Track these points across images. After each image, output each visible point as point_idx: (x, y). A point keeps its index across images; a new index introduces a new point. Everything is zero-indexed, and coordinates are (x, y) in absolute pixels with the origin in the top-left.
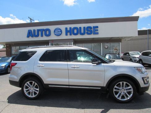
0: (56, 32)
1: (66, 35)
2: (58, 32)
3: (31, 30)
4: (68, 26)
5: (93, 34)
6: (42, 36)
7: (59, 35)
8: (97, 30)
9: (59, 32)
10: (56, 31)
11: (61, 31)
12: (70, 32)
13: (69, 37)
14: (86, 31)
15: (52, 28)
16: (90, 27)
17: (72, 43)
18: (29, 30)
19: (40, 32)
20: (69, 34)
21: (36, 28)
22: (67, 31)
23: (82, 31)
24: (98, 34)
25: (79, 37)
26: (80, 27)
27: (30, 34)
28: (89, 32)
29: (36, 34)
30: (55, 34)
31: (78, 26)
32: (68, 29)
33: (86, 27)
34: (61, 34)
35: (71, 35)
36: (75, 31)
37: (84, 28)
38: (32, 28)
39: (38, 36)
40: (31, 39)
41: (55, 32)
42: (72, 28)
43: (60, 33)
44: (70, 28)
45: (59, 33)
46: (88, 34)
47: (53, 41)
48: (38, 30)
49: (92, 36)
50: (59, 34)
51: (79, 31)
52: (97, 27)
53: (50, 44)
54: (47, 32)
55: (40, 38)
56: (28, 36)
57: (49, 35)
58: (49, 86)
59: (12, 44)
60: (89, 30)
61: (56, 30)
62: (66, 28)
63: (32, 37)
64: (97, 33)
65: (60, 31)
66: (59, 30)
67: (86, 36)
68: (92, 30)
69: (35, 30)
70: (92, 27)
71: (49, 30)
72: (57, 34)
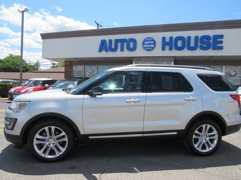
0: (146, 44)
1: (163, 49)
2: (149, 44)
3: (106, 41)
4: (168, 35)
5: (213, 49)
6: (122, 50)
7: (151, 49)
8: (222, 42)
9: (151, 44)
10: (146, 43)
11: (155, 43)
12: (168, 44)
13: (168, 53)
14: (199, 44)
15: (140, 37)
16: (208, 37)
17: (173, 63)
18: (102, 41)
19: (119, 44)
20: (167, 47)
21: (114, 37)
22: (164, 44)
23: (192, 44)
25: (186, 53)
26: (188, 37)
27: (103, 46)
28: (204, 45)
29: (113, 47)
30: (144, 48)
31: (185, 34)
32: (167, 40)
33: (200, 37)
34: (154, 48)
35: (171, 49)
36: (180, 44)
37: (196, 38)
38: (107, 38)
39: (115, 50)
40: (105, 54)
41: (143, 43)
42: (174, 37)
43: (153, 46)
44: (171, 38)
45: (151, 46)
46: (202, 48)
47: (139, 59)
48: (117, 41)
49: (210, 53)
51: (186, 43)
52: (222, 37)
54: (131, 45)
55: (118, 54)
56: (100, 50)
57: (134, 49)
59: (74, 61)
60: (206, 43)
61: (147, 41)
63: (107, 51)
64: (221, 48)
65: (152, 42)
66: (151, 41)
67: (199, 53)
68: (211, 41)
69: (112, 40)
70: (212, 36)
71: (134, 41)
72: (148, 47)
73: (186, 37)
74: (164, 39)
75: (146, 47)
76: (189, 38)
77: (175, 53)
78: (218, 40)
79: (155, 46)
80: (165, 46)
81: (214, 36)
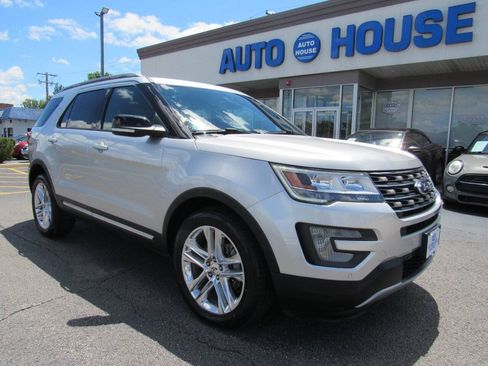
0: (301, 48)
1: (335, 55)
2: (307, 48)
3: (231, 50)
5: (447, 43)
6: (259, 66)
7: (310, 57)
8: (469, 23)
9: (310, 47)
10: (300, 45)
11: (318, 45)
12: (351, 42)
13: (345, 63)
14: (415, 34)
15: (289, 35)
16: (434, 15)
17: (356, 86)
18: (225, 51)
19: (254, 55)
20: (343, 50)
23: (398, 37)
24: (471, 40)
26: (387, 20)
27: (230, 62)
28: (427, 36)
29: (244, 61)
30: (296, 57)
32: (344, 34)
33: (415, 16)
34: (316, 55)
35: (350, 54)
36: (369, 39)
37: (407, 19)
38: (233, 44)
39: (248, 67)
41: (296, 48)
42: (358, 25)
44: (351, 28)
45: (310, 51)
46: (423, 44)
47: (290, 81)
48: (250, 48)
49: (443, 53)
50: (308, 55)
51: (383, 37)
52: (471, 8)
53: (281, 91)
54: (273, 52)
56: (223, 71)
57: (280, 61)
58: (65, 204)
60: (429, 29)
61: (301, 41)
62: (334, 30)
63: (235, 70)
64: (468, 38)
65: (313, 43)
66: (310, 40)
67: (415, 56)
68: (444, 25)
69: (241, 48)
70: (445, 11)
71: (279, 44)
72: (304, 55)
73: (383, 22)
74: (336, 31)
75: (300, 56)
76: (391, 22)
77: (361, 62)
78: (462, 17)
79: (318, 50)
80: (339, 47)
81: (450, 8)
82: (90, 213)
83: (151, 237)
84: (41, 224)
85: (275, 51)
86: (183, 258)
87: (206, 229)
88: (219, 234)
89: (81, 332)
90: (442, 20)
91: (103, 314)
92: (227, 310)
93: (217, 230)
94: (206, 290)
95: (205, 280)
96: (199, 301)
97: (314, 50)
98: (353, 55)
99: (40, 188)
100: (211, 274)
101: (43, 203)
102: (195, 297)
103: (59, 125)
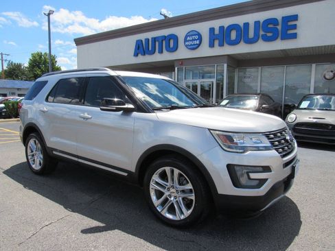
0: (189, 41)
1: (212, 45)
2: (193, 40)
3: (142, 41)
4: (217, 24)
5: (282, 39)
6: (161, 52)
7: (195, 47)
8: (295, 27)
9: (195, 40)
10: (188, 39)
12: (221, 37)
13: (218, 51)
14: (262, 33)
15: (181, 32)
16: (273, 21)
18: (137, 41)
19: (157, 44)
20: (217, 42)
22: (213, 38)
23: (251, 34)
24: (296, 38)
26: (244, 24)
28: (269, 34)
29: (150, 48)
30: (186, 46)
31: (240, 20)
32: (217, 32)
33: (262, 22)
34: (199, 45)
35: (221, 45)
36: (233, 35)
37: (257, 23)
38: (142, 37)
39: (153, 52)
40: (142, 59)
41: (186, 40)
42: (226, 26)
44: (221, 28)
45: (196, 43)
46: (266, 39)
47: (182, 62)
48: (155, 40)
49: (279, 45)
50: (194, 45)
51: (242, 34)
52: (295, 18)
53: (176, 69)
54: (170, 43)
55: (157, 57)
56: (136, 55)
57: (175, 48)
58: (54, 152)
60: (270, 30)
61: (189, 36)
62: (210, 29)
63: (144, 54)
64: (294, 36)
65: (197, 37)
66: (195, 35)
67: (262, 47)
68: (279, 27)
69: (148, 39)
70: (280, 19)
71: (175, 38)
72: (191, 45)
73: (242, 25)
74: (212, 30)
75: (189, 45)
76: (246, 25)
77: (229, 50)
78: (290, 23)
79: (200, 42)
80: (214, 40)
81: (283, 18)
82: (76, 159)
83: (126, 174)
84: (33, 166)
85: (172, 42)
86: (151, 187)
87: (168, 169)
88: (177, 172)
89: (92, 237)
90: (278, 25)
91: (102, 225)
92: (182, 217)
93: (175, 170)
94: (167, 206)
95: (166, 200)
96: (163, 213)
97: (198, 42)
98: (223, 45)
99: (32, 142)
100: (170, 196)
101: (34, 152)
102: (160, 211)
103: (47, 100)
